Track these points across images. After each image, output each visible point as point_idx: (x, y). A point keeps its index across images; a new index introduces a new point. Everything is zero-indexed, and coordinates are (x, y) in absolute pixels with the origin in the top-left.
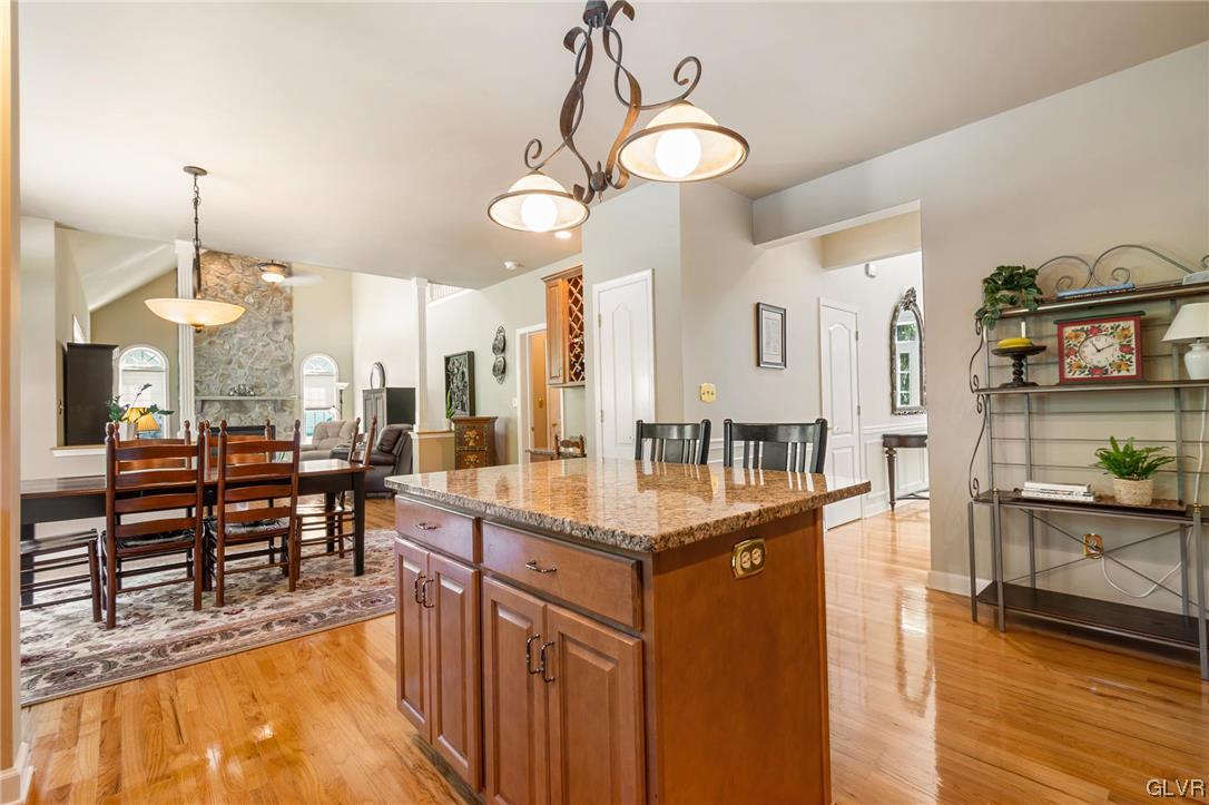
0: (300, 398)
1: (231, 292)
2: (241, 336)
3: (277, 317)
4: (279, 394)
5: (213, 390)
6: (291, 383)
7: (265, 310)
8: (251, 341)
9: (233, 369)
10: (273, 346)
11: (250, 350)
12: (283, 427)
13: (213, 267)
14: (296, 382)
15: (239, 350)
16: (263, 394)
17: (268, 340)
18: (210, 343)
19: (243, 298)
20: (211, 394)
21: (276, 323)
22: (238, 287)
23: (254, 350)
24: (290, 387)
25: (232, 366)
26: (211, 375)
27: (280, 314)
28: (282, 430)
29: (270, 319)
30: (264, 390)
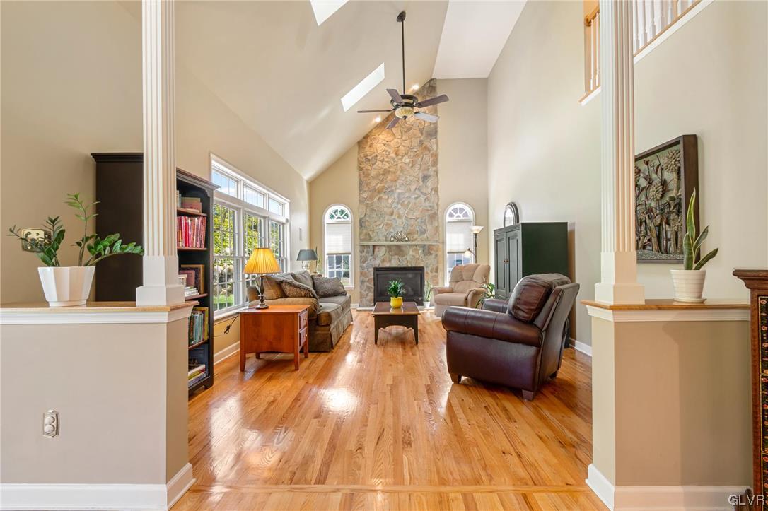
0: (444, 243)
1: (393, 155)
2: (399, 191)
3: (426, 172)
4: (427, 239)
5: (381, 238)
6: (437, 229)
7: (417, 167)
8: (407, 195)
9: (394, 219)
10: (423, 197)
11: (406, 202)
12: (430, 268)
13: (381, 136)
14: (440, 229)
15: (398, 203)
16: (415, 240)
17: (420, 194)
18: (379, 199)
19: (401, 160)
20: (379, 240)
21: (425, 178)
22: (398, 151)
23: (409, 202)
24: (436, 234)
25: (393, 217)
26: (379, 225)
27: (428, 169)
28: (429, 272)
29: (421, 175)
30: (416, 236)
